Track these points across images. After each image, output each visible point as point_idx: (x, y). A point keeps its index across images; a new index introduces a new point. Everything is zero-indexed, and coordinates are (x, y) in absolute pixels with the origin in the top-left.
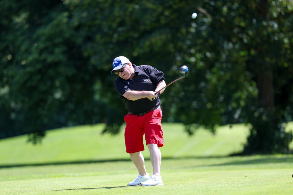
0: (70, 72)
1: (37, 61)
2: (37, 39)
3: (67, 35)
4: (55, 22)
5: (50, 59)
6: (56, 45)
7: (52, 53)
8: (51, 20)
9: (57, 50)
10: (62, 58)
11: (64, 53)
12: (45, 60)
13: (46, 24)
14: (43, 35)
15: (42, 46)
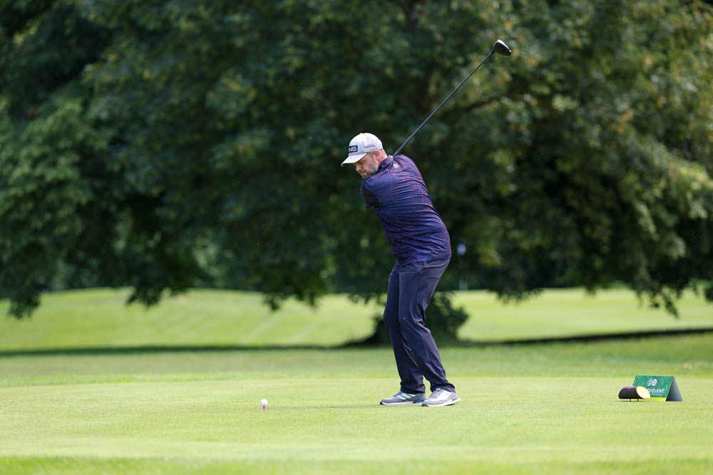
0: (84, 197)
1: (27, 178)
2: (29, 141)
3: (80, 136)
4: (60, 113)
5: (51, 175)
6: (60, 152)
7: (54, 164)
8: (53, 109)
9: (63, 161)
10: (71, 173)
11: (74, 165)
12: (42, 177)
13: (46, 116)
14: (40, 133)
15: (36, 152)
